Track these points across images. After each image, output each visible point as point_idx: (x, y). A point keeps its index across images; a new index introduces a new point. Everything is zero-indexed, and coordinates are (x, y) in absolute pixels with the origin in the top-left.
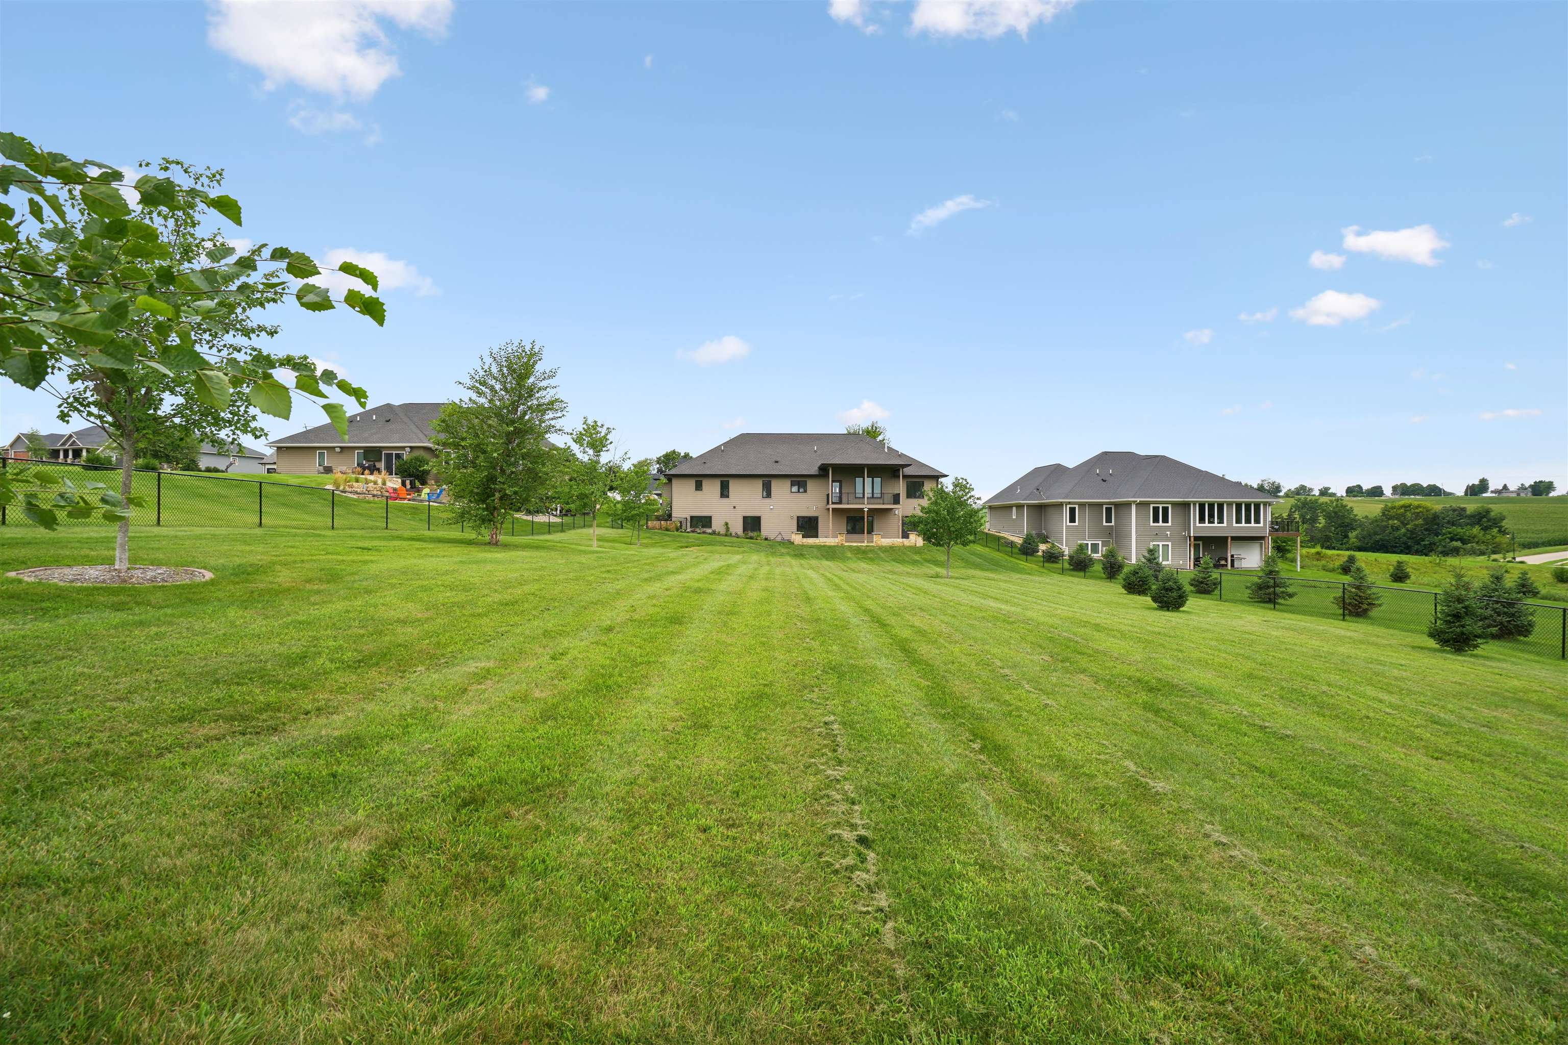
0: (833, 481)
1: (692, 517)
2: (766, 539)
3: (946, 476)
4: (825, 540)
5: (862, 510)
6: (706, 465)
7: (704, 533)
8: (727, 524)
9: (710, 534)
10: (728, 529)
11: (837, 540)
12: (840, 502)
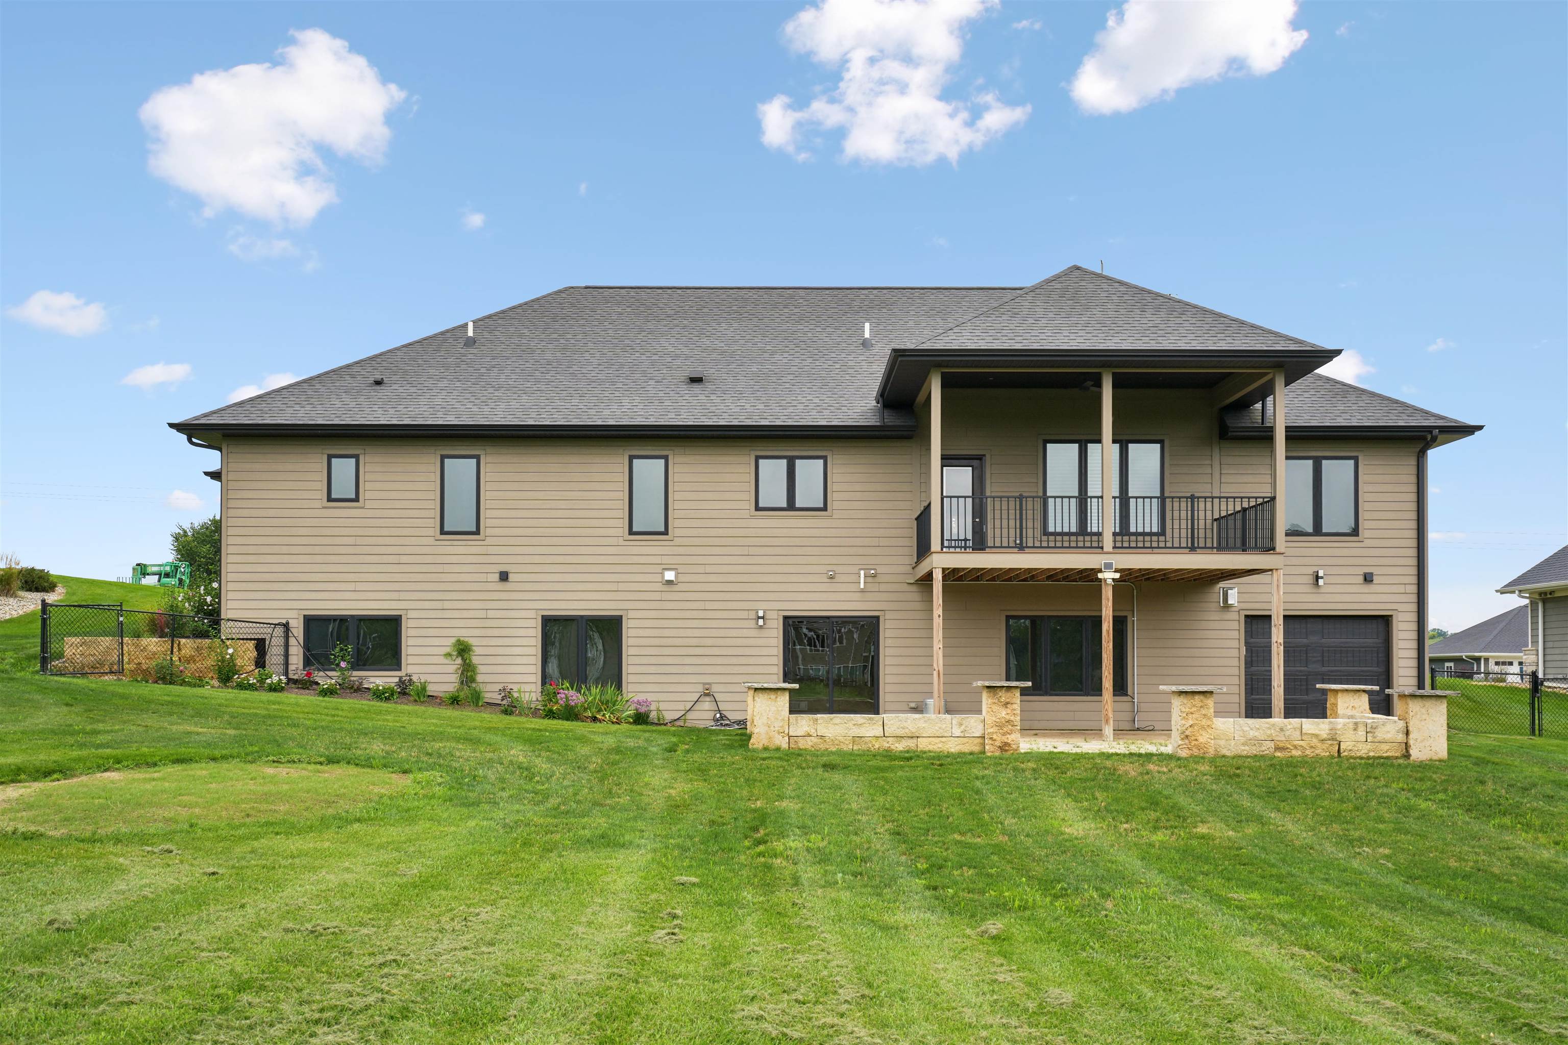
0: (948, 460)
1: (311, 622)
2: (641, 719)
3: (1468, 430)
4: (911, 722)
5: (1089, 576)
6: (383, 391)
7: (357, 690)
8: (463, 650)
9: (380, 695)
10: (468, 673)
11: (973, 725)
12: (979, 543)
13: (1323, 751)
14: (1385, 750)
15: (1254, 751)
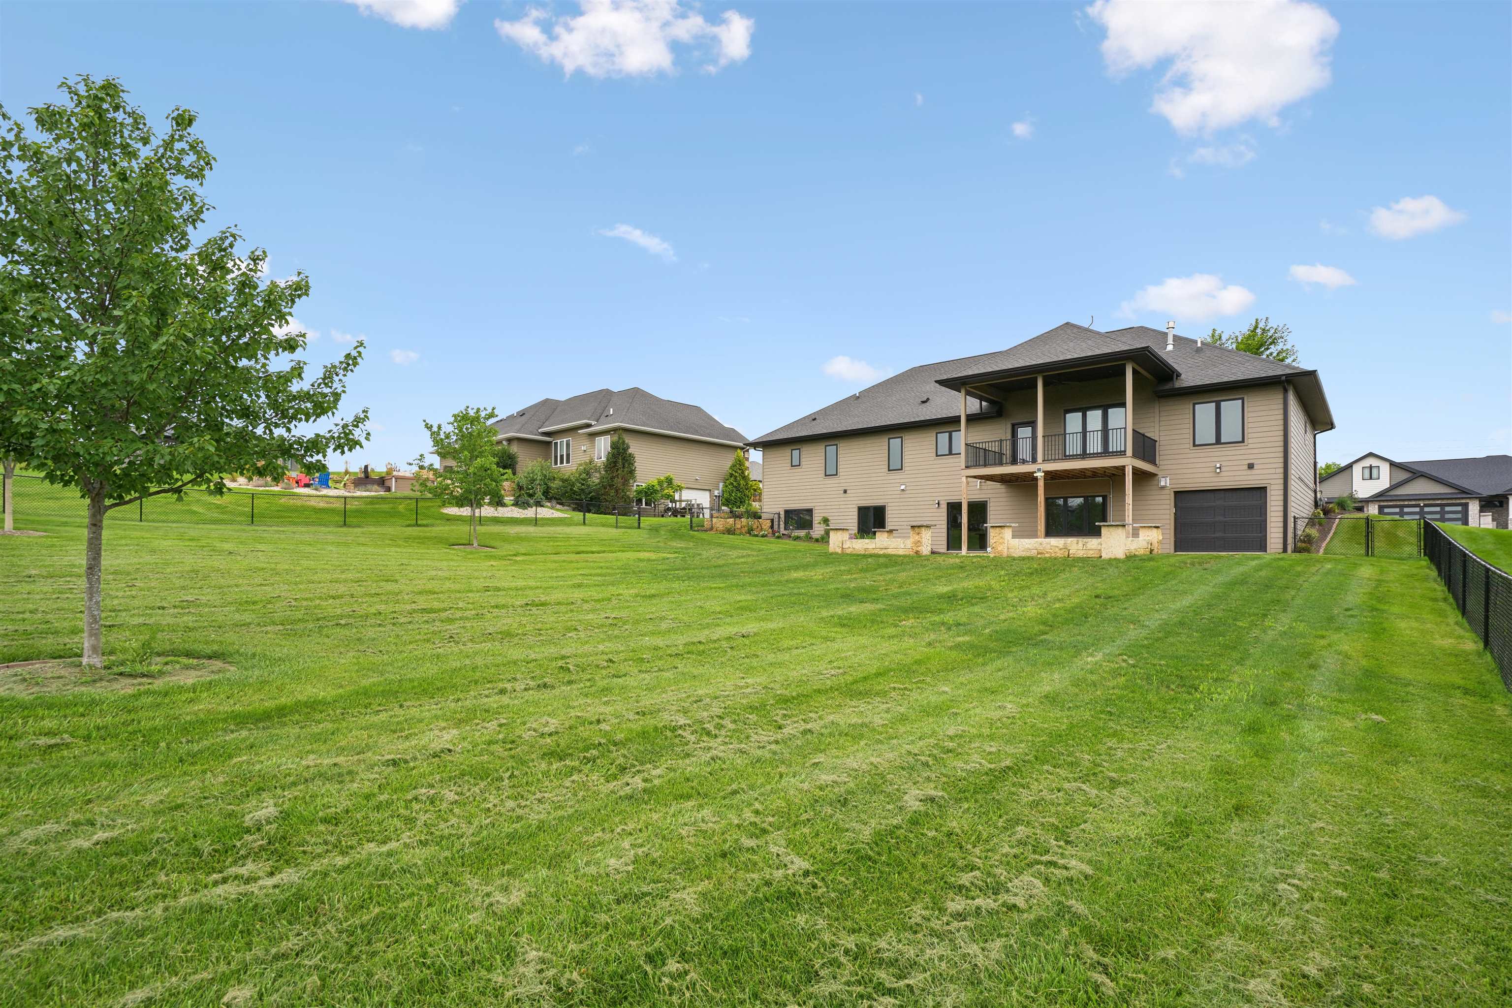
1: (786, 513)
8: (826, 522)
13: (1059, 554)
14: (1091, 554)
15: (1028, 554)
